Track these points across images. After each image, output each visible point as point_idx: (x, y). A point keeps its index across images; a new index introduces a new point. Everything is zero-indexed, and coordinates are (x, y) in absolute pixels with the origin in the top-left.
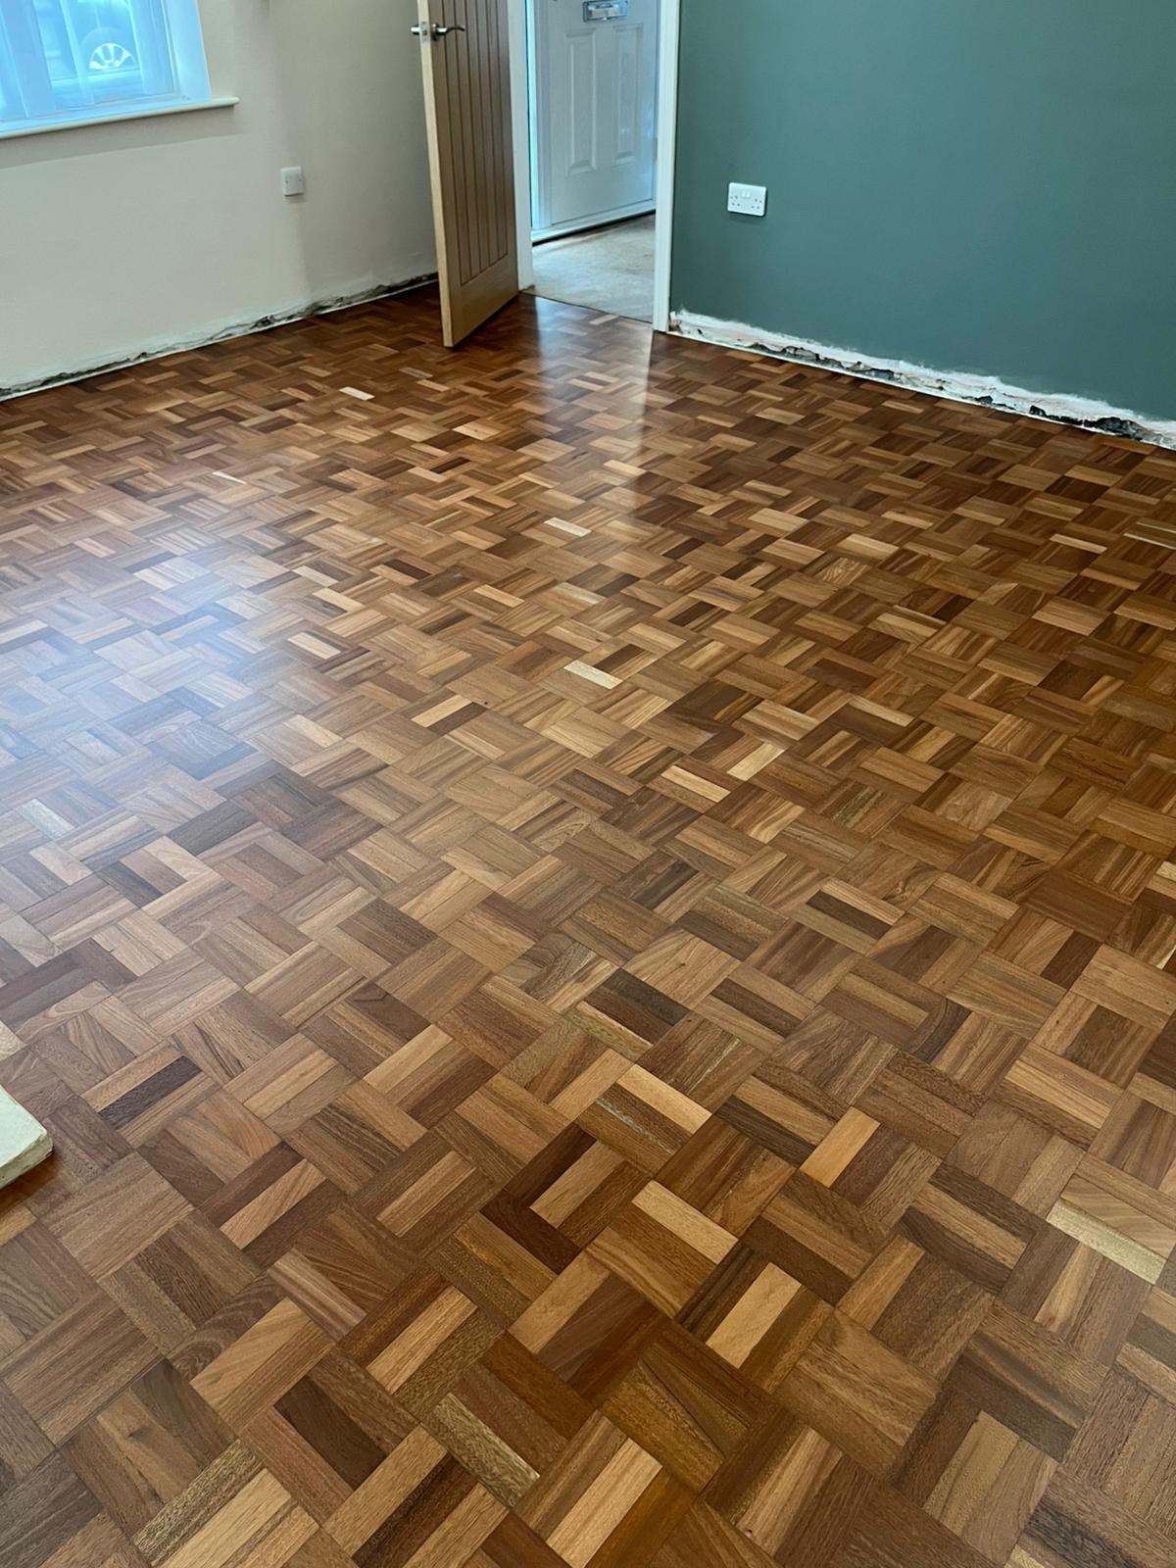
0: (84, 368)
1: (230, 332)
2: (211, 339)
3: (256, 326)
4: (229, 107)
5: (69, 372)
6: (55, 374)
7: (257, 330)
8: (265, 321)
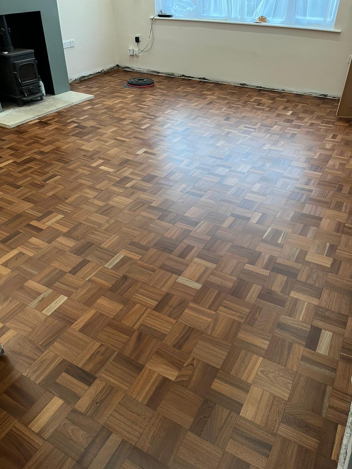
0: (267, 87)
1: (311, 94)
2: (305, 93)
3: (321, 95)
4: (339, 33)
5: (263, 87)
6: (259, 86)
7: (321, 96)
8: (324, 95)
